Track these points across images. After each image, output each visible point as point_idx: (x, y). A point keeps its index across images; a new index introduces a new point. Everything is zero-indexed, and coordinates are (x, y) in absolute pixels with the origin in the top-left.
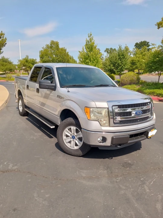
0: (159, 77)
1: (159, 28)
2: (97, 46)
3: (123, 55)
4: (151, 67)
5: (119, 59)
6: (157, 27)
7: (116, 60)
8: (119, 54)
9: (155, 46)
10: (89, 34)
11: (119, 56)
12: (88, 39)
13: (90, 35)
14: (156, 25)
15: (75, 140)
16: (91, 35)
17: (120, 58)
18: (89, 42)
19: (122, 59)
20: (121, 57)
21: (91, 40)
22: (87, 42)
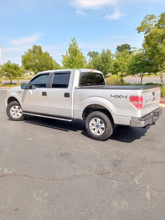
0: (142, 78)
2: (80, 50)
3: (106, 59)
5: (102, 62)
7: (100, 64)
8: (102, 58)
10: (72, 38)
11: (103, 59)
12: (71, 43)
13: (73, 39)
16: (74, 39)
17: (103, 62)
18: (72, 46)
19: (105, 62)
20: (105, 60)
21: (74, 44)
22: (70, 46)
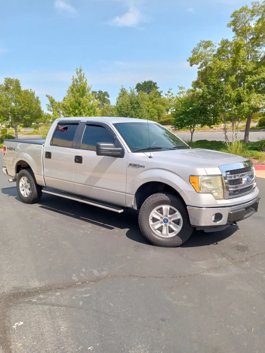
0: (192, 134)
1: (191, 65)
2: (91, 88)
3: (137, 103)
4: (182, 120)
5: (131, 108)
6: (189, 63)
7: (127, 111)
8: (131, 101)
9: (184, 91)
10: (77, 69)
11: (131, 104)
12: (76, 77)
13: (78, 71)
14: (188, 61)
15: (168, 224)
16: (81, 71)
17: (133, 108)
18: (77, 81)
19: (136, 109)
20: (135, 105)
21: (81, 78)
22: (74, 81)
